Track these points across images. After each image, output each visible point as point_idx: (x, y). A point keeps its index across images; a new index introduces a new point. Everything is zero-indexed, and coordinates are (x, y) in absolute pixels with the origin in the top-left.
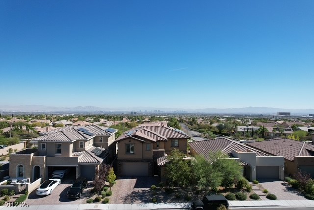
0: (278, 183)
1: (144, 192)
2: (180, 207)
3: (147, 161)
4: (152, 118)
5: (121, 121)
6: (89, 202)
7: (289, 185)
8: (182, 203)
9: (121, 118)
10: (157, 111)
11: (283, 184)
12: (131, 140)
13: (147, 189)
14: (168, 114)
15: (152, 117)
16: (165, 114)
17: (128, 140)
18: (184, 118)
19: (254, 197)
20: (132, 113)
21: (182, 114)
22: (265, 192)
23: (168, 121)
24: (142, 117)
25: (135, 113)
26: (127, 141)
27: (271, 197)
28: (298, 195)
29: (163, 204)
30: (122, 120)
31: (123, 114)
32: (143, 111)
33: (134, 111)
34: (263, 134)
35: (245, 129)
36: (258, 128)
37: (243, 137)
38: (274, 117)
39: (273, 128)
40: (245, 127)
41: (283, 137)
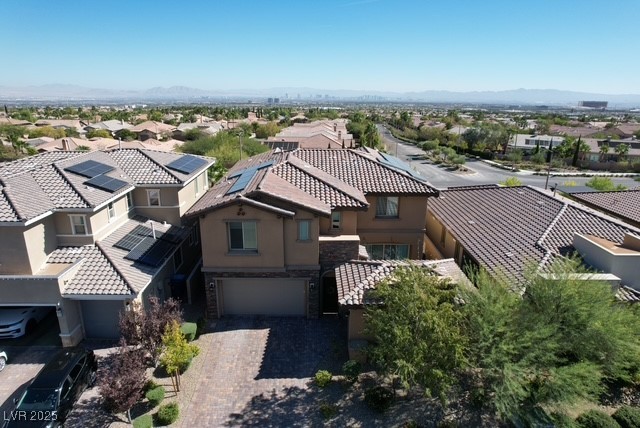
3: (301, 273)
4: (313, 113)
5: (245, 120)
9: (245, 113)
10: (323, 96)
12: (246, 209)
13: (302, 383)
14: (346, 103)
15: (311, 111)
16: (339, 102)
17: (236, 209)
18: (380, 113)
20: (270, 100)
21: (375, 103)
23: (347, 120)
24: (290, 109)
25: (277, 100)
26: (232, 213)
30: (246, 116)
31: (250, 102)
32: (292, 96)
33: (273, 97)
34: (575, 157)
35: (527, 142)
36: (561, 139)
37: (526, 163)
38: (572, 111)
39: (595, 141)
40: (528, 137)
41: (624, 163)
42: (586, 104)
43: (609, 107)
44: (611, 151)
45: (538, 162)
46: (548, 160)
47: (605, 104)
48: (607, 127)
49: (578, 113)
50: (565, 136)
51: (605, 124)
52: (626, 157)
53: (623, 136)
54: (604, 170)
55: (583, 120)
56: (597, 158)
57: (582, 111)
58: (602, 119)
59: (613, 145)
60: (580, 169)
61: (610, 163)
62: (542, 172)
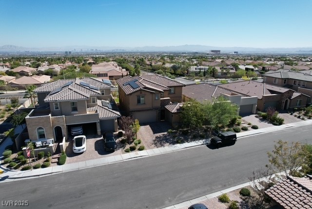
0: (253, 116)
1: (165, 136)
2: (201, 144)
3: (156, 109)
6: (127, 151)
7: (260, 117)
8: (200, 141)
11: (256, 117)
12: (142, 92)
13: (166, 133)
17: (140, 92)
19: (245, 129)
22: (249, 124)
26: (138, 93)
27: (255, 128)
28: (268, 123)
29: (187, 143)
33: (66, 51)
34: (213, 74)
35: (196, 69)
36: (208, 67)
37: (197, 77)
38: (208, 54)
39: (219, 67)
40: (196, 67)
41: (229, 75)
42: (212, 51)
43: (221, 52)
44: (225, 71)
45: (201, 76)
46: (204, 76)
47: (219, 51)
48: (222, 62)
49: (210, 55)
50: (208, 66)
51: (221, 60)
52: (229, 73)
53: (228, 65)
54: (223, 78)
55: (213, 59)
56: (220, 74)
57: (211, 54)
58: (219, 58)
59: (225, 69)
60: (215, 78)
61: (224, 75)
62: (203, 80)
